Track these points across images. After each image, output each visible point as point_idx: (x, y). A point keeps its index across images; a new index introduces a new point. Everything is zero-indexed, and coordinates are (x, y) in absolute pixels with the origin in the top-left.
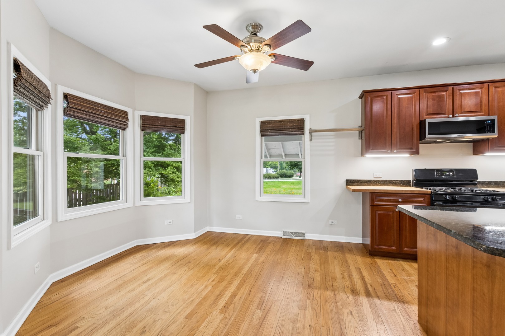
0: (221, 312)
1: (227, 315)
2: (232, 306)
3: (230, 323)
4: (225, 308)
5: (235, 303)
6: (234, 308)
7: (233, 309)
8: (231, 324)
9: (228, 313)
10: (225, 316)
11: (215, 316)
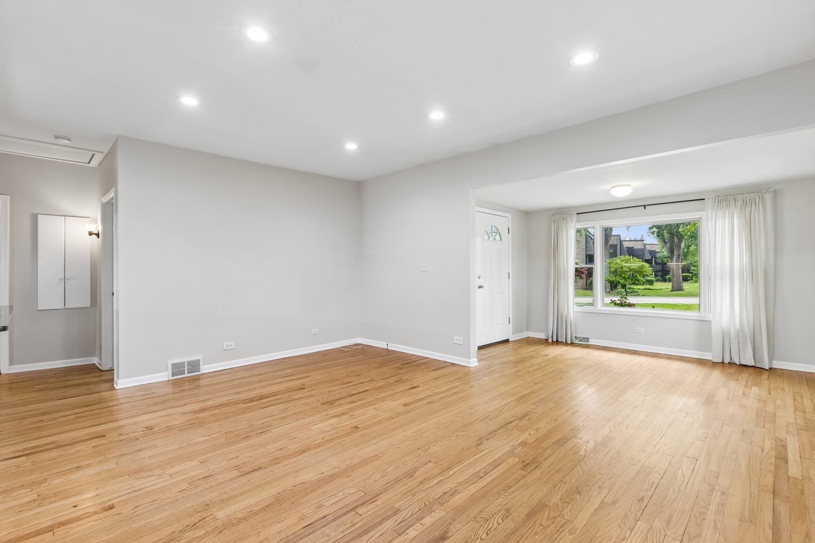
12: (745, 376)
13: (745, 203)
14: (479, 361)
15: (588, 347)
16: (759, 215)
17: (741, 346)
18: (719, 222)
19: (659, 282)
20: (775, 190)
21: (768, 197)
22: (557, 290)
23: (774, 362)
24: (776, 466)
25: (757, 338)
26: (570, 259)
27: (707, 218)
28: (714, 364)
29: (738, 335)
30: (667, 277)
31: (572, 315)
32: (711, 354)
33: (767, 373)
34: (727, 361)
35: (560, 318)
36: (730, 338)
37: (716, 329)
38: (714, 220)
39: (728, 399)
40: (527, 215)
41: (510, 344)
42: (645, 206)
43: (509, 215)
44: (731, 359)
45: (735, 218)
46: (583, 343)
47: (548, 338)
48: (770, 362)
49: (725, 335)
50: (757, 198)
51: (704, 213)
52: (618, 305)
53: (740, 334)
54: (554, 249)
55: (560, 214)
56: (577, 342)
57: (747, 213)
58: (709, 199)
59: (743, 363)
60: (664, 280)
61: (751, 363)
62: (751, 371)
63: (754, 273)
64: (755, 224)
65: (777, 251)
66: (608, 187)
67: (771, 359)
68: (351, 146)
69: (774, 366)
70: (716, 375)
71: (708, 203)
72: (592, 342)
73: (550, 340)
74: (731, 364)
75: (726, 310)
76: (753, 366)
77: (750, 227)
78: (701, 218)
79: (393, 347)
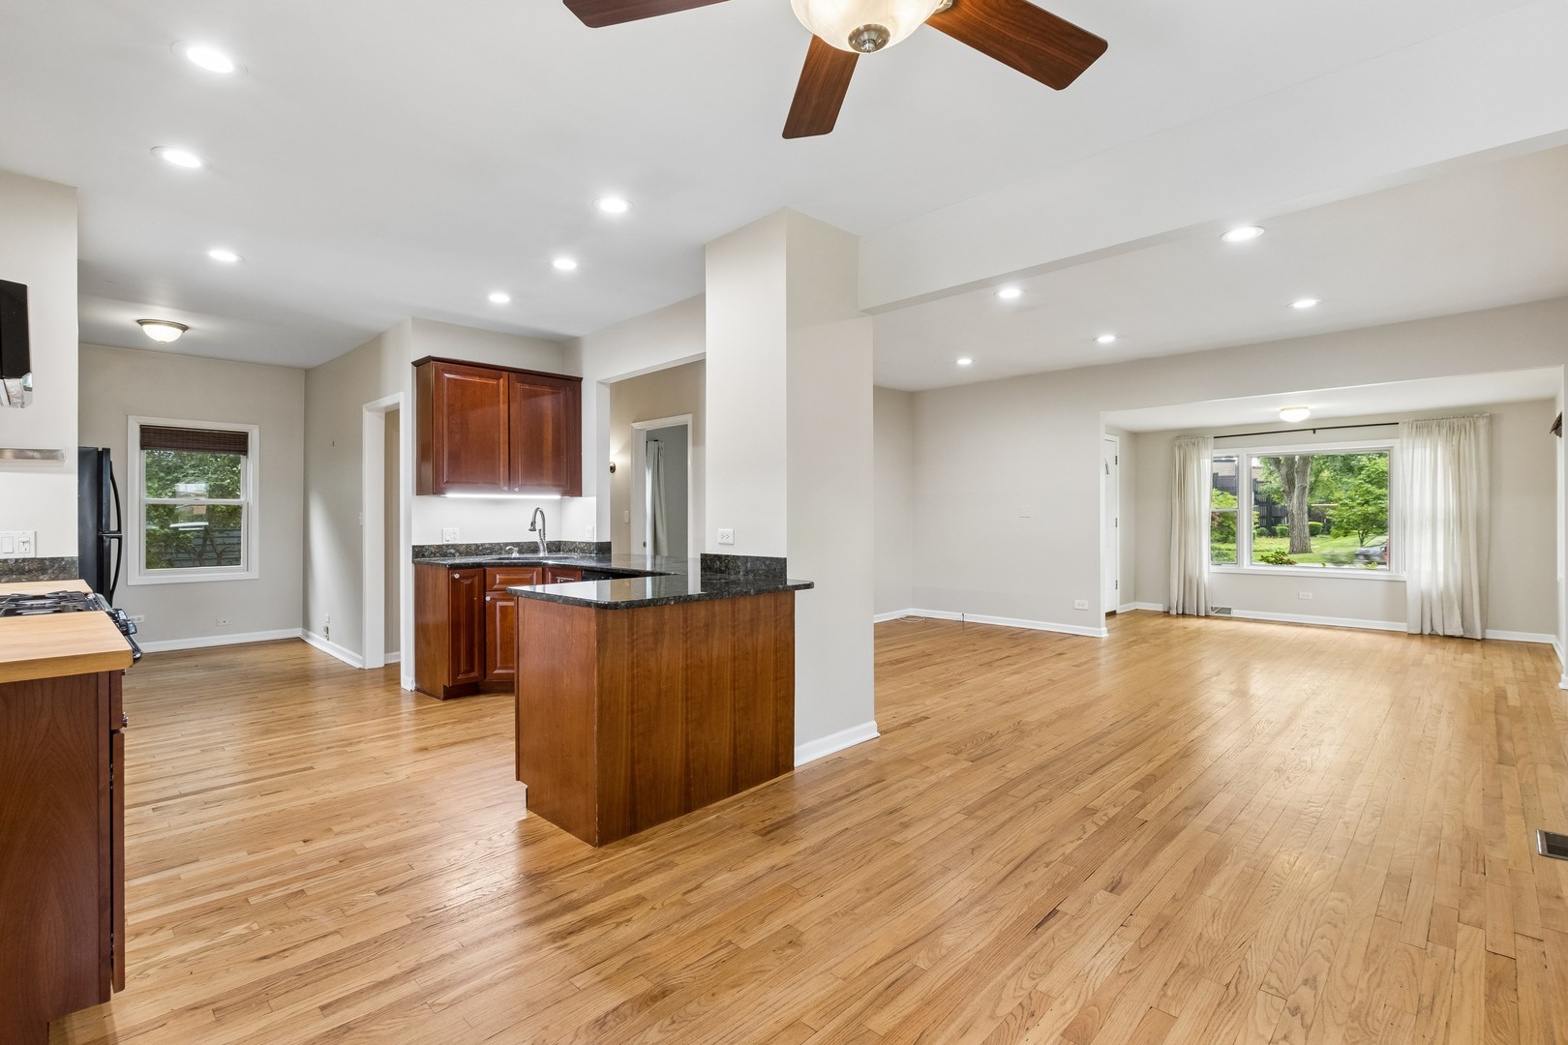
0: (1047, 997)
1: (1027, 984)
2: (1004, 1010)
3: (1019, 959)
4: (1032, 1010)
5: (992, 1017)
6: (1000, 998)
7: (1003, 996)
8: (1018, 955)
9: (1021, 988)
10: (1034, 982)
11: (1068, 991)
12: (1452, 646)
13: (1452, 429)
14: (1108, 631)
15: (1230, 619)
16: (1470, 445)
17: (1445, 612)
18: (1418, 452)
19: (1264, 538)
20: (1491, 415)
21: (1482, 423)
22: (1183, 544)
23: (1488, 631)
24: (1496, 701)
25: (1466, 601)
26: (1204, 502)
27: (1402, 447)
28: (1411, 635)
29: (1442, 598)
30: (1278, 528)
31: (1206, 577)
32: (1405, 624)
33: (1479, 644)
34: (1427, 631)
35: (1188, 583)
36: (1431, 603)
37: (1412, 591)
38: (1411, 450)
39: (1437, 662)
40: (1136, 438)
41: (1118, 617)
42: (1314, 430)
43: (1117, 439)
44: (1432, 630)
45: (1439, 449)
46: (1224, 613)
47: (1170, 608)
48: (1483, 631)
49: (1424, 599)
50: (1468, 423)
51: (1398, 440)
52: (1272, 562)
53: (1445, 597)
54: (1178, 483)
55: (1188, 439)
56: (1213, 614)
57: (1455, 442)
58: (1404, 423)
59: (1448, 633)
60: (1273, 534)
61: (1459, 632)
62: (1458, 640)
63: (1463, 520)
64: (1465, 458)
65: (1493, 490)
66: (1278, 409)
67: (1484, 627)
68: (964, 362)
69: (1488, 637)
70: (1416, 646)
71: (1403, 429)
72: (1235, 613)
73: (1174, 612)
74: (1433, 635)
75: (1426, 567)
76: (1461, 637)
77: (1458, 461)
78: (1392, 447)
79: (970, 618)
